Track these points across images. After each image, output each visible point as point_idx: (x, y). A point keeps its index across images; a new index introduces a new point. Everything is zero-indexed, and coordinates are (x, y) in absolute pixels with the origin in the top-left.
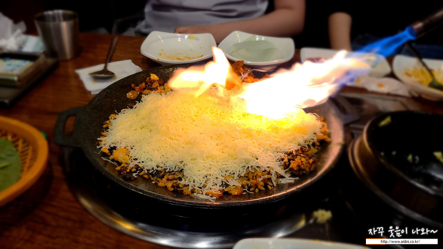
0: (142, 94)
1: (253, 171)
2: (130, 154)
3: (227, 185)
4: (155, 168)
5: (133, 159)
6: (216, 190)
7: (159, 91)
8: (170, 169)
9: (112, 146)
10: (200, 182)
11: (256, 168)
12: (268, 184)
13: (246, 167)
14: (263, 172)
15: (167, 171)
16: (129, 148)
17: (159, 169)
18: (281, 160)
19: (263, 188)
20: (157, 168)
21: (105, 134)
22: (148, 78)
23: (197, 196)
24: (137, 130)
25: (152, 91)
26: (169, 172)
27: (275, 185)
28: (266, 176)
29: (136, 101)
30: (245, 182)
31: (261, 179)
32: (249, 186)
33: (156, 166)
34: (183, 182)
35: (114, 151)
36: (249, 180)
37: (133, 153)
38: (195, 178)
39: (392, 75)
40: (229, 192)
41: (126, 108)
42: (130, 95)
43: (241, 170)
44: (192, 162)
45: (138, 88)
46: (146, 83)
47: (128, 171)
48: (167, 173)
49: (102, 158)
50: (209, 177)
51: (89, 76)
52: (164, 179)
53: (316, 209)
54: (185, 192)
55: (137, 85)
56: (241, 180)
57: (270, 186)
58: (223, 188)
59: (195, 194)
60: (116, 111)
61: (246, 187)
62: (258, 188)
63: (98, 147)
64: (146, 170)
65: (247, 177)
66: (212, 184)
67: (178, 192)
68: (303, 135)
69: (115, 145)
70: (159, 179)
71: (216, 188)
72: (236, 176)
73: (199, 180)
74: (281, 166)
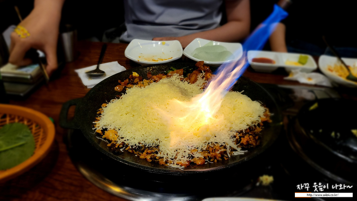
0: (127, 88)
1: (213, 146)
2: (118, 134)
3: (193, 157)
4: (137, 144)
5: (120, 138)
6: (184, 161)
7: (139, 85)
8: (149, 145)
9: (104, 128)
10: (172, 155)
11: (215, 144)
12: (224, 156)
13: (207, 143)
14: (220, 146)
15: (146, 146)
16: (117, 129)
17: (141, 145)
18: (234, 137)
19: (220, 159)
20: (139, 144)
21: (98, 118)
22: (131, 76)
23: (170, 166)
24: (123, 115)
25: (134, 85)
26: (148, 147)
27: (229, 156)
28: (223, 150)
29: (122, 93)
30: (206, 154)
31: (218, 152)
32: (210, 157)
33: (138, 143)
34: (159, 155)
35: (106, 132)
36: (209, 153)
37: (120, 133)
38: (168, 152)
39: (318, 71)
40: (194, 162)
41: (114, 98)
42: (117, 88)
43: (204, 145)
44: (166, 139)
45: (123, 83)
46: (129, 80)
47: (117, 147)
48: (147, 148)
49: (97, 137)
50: (179, 151)
51: (85, 75)
52: (144, 153)
53: (262, 175)
54: (161, 163)
55: (122, 81)
56: (203, 153)
57: (226, 157)
58: (190, 160)
59: (168, 164)
60: (106, 101)
61: (208, 158)
62: (216, 159)
63: (93, 129)
64: (130, 146)
65: (207, 150)
66: (181, 156)
67: (155, 163)
68: (250, 118)
69: (106, 127)
70: (140, 153)
71: (184, 160)
72: (199, 149)
73: (171, 154)
74: (234, 141)
